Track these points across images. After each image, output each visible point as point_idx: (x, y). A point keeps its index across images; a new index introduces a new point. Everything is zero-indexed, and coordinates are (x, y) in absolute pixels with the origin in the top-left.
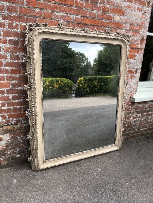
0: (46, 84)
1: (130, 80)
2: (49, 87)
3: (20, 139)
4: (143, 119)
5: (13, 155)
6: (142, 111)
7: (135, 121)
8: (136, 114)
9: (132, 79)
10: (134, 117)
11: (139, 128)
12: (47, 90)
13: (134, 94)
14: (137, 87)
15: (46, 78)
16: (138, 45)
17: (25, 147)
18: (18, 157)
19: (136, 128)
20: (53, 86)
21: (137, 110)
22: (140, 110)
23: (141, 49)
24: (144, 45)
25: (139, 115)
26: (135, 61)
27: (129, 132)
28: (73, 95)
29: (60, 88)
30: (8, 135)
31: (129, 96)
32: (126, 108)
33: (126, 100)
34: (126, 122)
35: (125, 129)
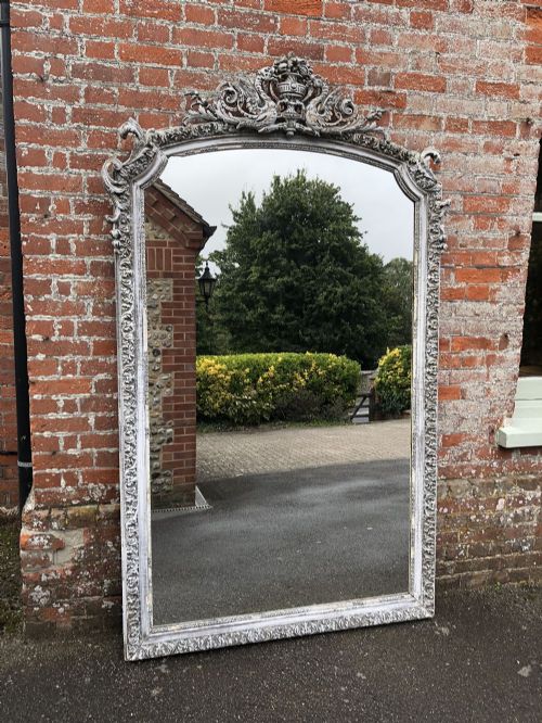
0: (265, 375)
1: (484, 370)
2: (276, 384)
3: (114, 549)
5: (91, 599)
8: (517, 490)
9: (488, 366)
10: (509, 501)
12: (268, 394)
13: (506, 420)
14: (513, 393)
15: (270, 355)
16: (500, 254)
18: (107, 608)
19: (525, 545)
20: (291, 381)
21: (522, 477)
22: (533, 477)
23: (515, 270)
24: (525, 256)
25: (530, 495)
26: (496, 307)
27: (498, 556)
28: (358, 413)
29: (314, 387)
30: (79, 533)
31: (487, 426)
32: (478, 468)
33: (474, 440)
34: (479, 517)
35: (479, 544)
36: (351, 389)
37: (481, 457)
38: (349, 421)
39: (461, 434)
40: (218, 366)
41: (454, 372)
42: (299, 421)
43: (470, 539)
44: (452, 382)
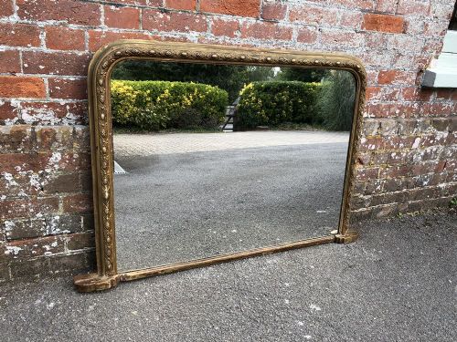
0: (162, 96)
2: (170, 102)
3: (15, 183)
4: (452, 151)
6: (451, 121)
7: (426, 154)
8: (431, 130)
10: (423, 140)
11: (434, 181)
12: (164, 110)
13: (434, 61)
15: (164, 82)
17: (39, 215)
18: (12, 254)
19: (426, 180)
20: (180, 101)
25: (439, 135)
27: (405, 190)
28: (227, 127)
31: (417, 66)
33: (404, 79)
34: (398, 154)
35: (393, 180)
36: (222, 109)
37: (406, 97)
38: (221, 130)
39: (395, 71)
40: (126, 87)
42: (187, 129)
43: (387, 175)
44: (399, 12)
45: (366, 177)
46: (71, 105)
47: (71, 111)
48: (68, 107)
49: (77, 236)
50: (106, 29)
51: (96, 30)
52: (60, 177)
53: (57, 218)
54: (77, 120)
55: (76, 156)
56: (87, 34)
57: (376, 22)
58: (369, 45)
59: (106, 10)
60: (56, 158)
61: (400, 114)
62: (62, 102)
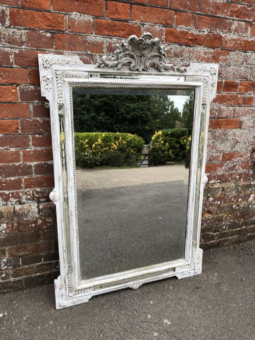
31: (251, 148)
32: (240, 175)
33: (242, 156)
34: (238, 206)
35: (235, 221)
37: (243, 168)
39: (234, 152)
41: (238, 108)
43: (230, 219)
44: (235, 116)
45: (215, 221)
46: (13, 193)
47: (12, 197)
48: (10, 195)
49: (17, 270)
50: (33, 149)
51: (27, 150)
52: (6, 237)
53: (5, 260)
54: (17, 202)
55: (15, 224)
56: (21, 153)
57: (219, 124)
58: (214, 138)
59: (33, 138)
60: (4, 227)
61: (240, 178)
62: (7, 192)
